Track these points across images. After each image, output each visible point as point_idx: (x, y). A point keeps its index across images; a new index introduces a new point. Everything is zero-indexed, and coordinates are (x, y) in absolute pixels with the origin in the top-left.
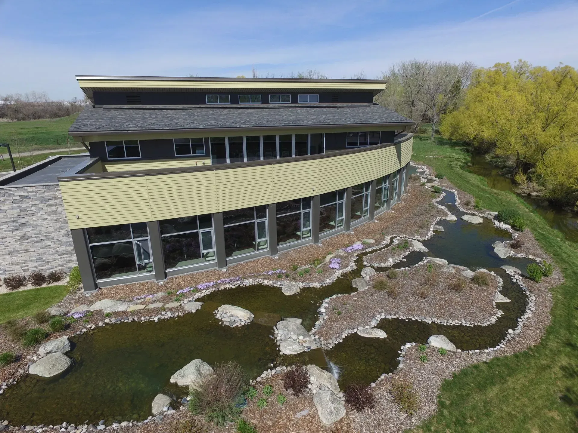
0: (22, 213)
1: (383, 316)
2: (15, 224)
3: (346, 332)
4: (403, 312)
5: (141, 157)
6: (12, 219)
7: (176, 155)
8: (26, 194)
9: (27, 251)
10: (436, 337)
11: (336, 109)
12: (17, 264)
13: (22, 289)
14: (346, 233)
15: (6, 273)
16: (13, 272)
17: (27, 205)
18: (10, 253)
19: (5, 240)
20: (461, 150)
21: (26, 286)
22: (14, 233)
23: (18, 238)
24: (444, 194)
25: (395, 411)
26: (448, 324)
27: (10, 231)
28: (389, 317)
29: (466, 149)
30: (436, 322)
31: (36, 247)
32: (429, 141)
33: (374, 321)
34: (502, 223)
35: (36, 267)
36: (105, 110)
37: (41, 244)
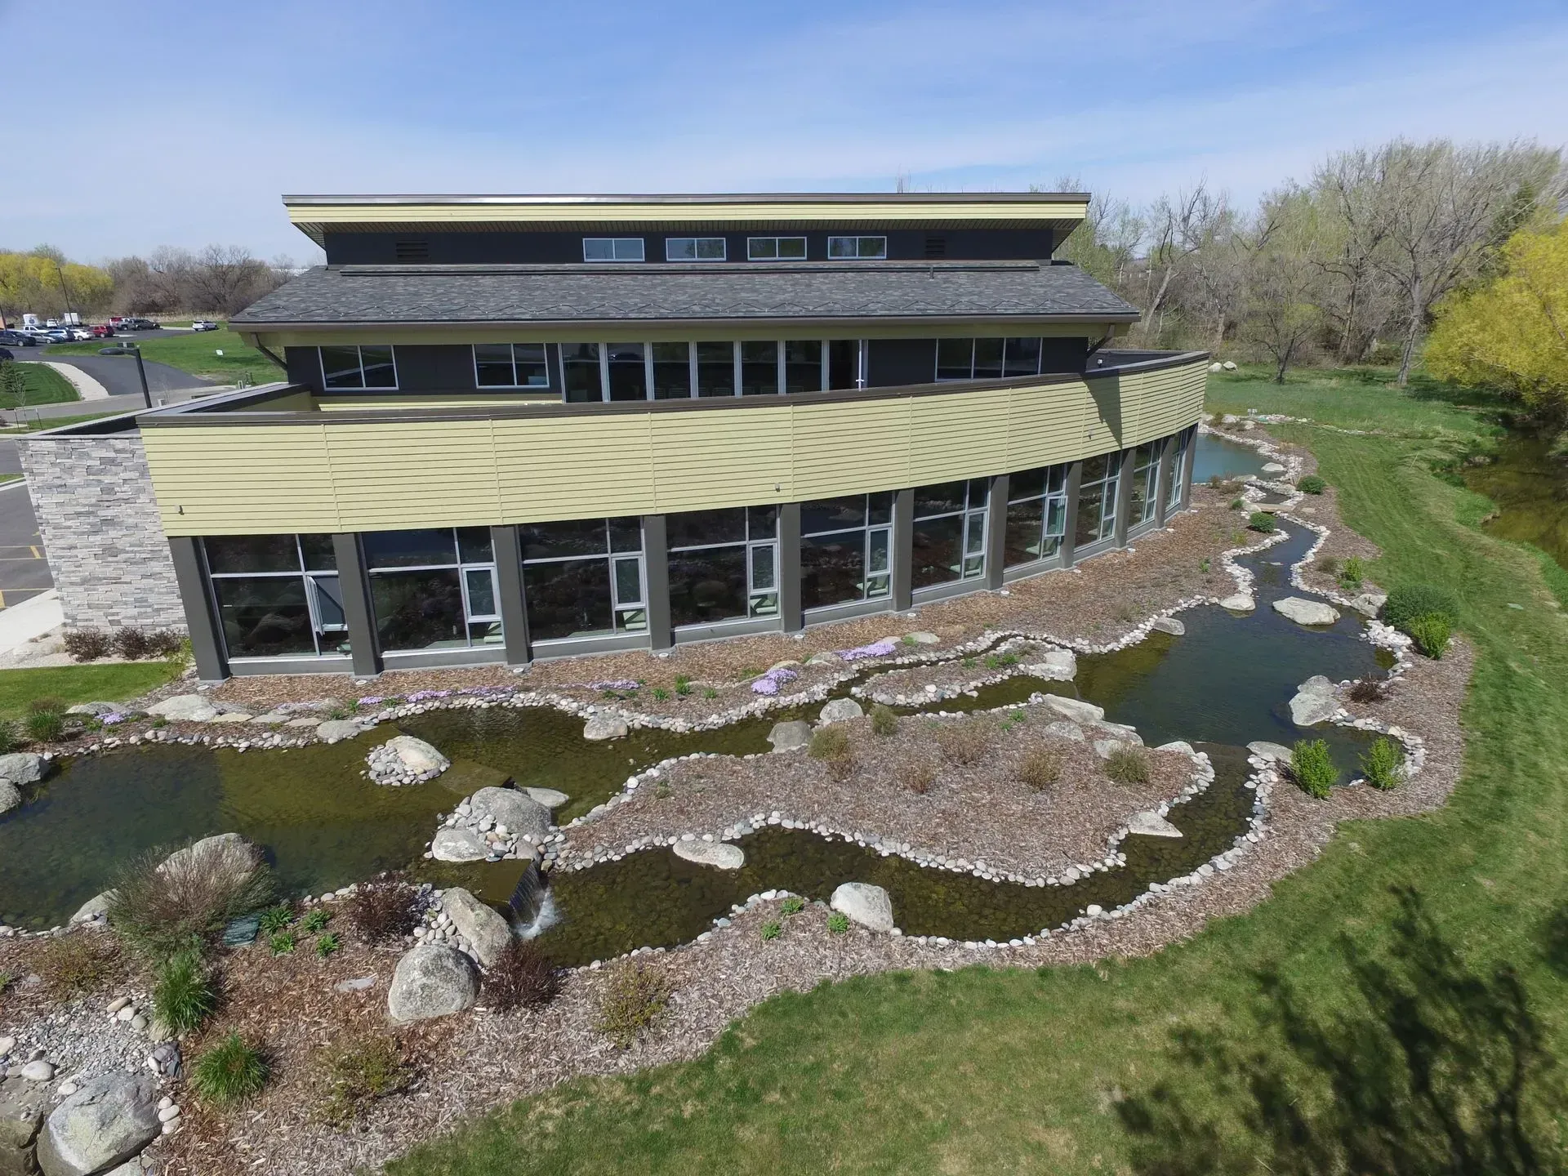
0: (105, 497)
1: (774, 820)
2: (92, 519)
3: (645, 840)
4: (832, 818)
5: (397, 388)
6: (87, 509)
7: (478, 387)
8: (112, 455)
9: (117, 581)
10: (855, 887)
11: (926, 275)
12: (98, 607)
13: (101, 661)
14: (894, 613)
15: (78, 624)
16: (90, 624)
17: (114, 479)
18: (84, 582)
19: (74, 552)
20: (1481, 418)
21: (109, 656)
22: (91, 539)
23: (98, 550)
24: (1284, 535)
25: (589, 1031)
26: (933, 865)
27: (83, 533)
28: (788, 824)
29: (1504, 416)
30: (903, 855)
31: (133, 573)
32: (1390, 387)
33: (738, 826)
34: (1392, 628)
35: (135, 618)
36: (344, 274)
37: (143, 569)
